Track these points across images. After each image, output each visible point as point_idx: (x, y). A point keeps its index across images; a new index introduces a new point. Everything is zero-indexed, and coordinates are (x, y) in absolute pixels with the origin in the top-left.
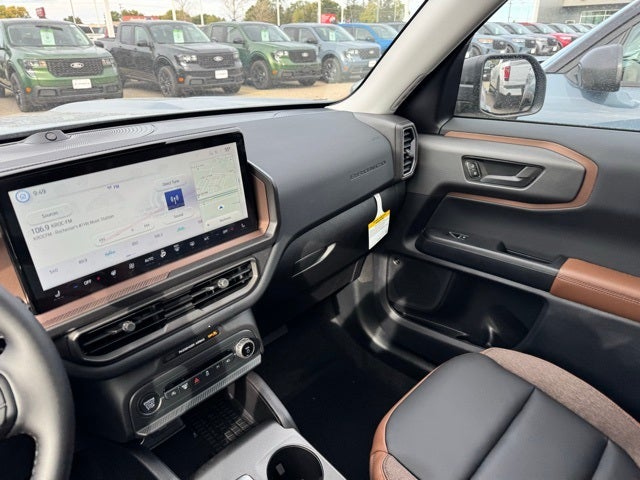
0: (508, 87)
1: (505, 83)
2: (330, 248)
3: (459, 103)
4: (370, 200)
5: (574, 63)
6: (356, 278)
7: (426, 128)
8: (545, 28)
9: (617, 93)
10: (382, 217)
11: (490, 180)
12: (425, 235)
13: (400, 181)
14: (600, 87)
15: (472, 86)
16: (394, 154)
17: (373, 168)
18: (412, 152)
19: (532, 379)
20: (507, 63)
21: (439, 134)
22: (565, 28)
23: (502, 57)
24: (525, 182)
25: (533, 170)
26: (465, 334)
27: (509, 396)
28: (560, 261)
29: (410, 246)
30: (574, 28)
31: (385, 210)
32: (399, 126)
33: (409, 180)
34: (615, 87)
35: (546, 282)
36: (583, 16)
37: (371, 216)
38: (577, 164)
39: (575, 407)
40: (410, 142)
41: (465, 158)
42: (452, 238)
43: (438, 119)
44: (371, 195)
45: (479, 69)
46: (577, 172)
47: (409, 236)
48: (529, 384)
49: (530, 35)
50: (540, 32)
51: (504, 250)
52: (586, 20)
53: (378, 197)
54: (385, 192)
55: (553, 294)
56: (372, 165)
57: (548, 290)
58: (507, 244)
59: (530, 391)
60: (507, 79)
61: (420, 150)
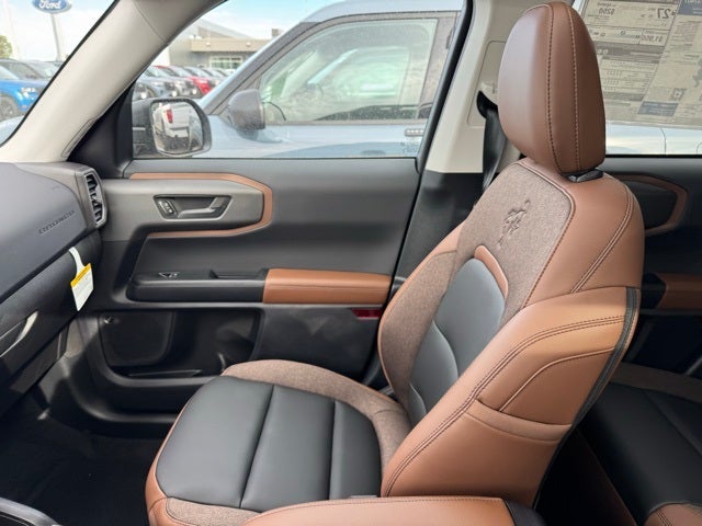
0: (174, 129)
1: (170, 125)
2: (32, 320)
3: (134, 145)
4: (66, 255)
5: (224, 105)
6: (62, 355)
7: (107, 173)
8: (181, 72)
9: (264, 131)
10: (84, 273)
11: (186, 215)
12: (135, 283)
13: (94, 230)
14: (251, 126)
15: (143, 129)
16: (81, 203)
17: (62, 219)
18: (99, 198)
19: (269, 378)
20: (168, 106)
21: (123, 178)
22: (199, 72)
23: (161, 101)
24: (219, 211)
25: (223, 200)
26: (198, 371)
27: (255, 400)
28: (264, 273)
29: (121, 298)
30: (206, 71)
31: (85, 264)
32: (79, 173)
33: (102, 229)
34: (262, 126)
35: (256, 295)
36: (211, 61)
37: (71, 274)
38: (255, 190)
39: (307, 386)
40: (93, 188)
41: (157, 198)
42: (163, 279)
43: (118, 162)
44: (65, 250)
45: (147, 112)
46: (257, 196)
47: (117, 287)
48: (268, 384)
49: (168, 78)
50: (176, 75)
51: (214, 276)
52: (215, 65)
53: (74, 251)
54: (79, 245)
55: (267, 303)
56: (61, 216)
57: (261, 301)
58: (217, 270)
59: (270, 390)
60: (171, 122)
61: (106, 196)
